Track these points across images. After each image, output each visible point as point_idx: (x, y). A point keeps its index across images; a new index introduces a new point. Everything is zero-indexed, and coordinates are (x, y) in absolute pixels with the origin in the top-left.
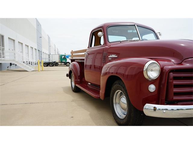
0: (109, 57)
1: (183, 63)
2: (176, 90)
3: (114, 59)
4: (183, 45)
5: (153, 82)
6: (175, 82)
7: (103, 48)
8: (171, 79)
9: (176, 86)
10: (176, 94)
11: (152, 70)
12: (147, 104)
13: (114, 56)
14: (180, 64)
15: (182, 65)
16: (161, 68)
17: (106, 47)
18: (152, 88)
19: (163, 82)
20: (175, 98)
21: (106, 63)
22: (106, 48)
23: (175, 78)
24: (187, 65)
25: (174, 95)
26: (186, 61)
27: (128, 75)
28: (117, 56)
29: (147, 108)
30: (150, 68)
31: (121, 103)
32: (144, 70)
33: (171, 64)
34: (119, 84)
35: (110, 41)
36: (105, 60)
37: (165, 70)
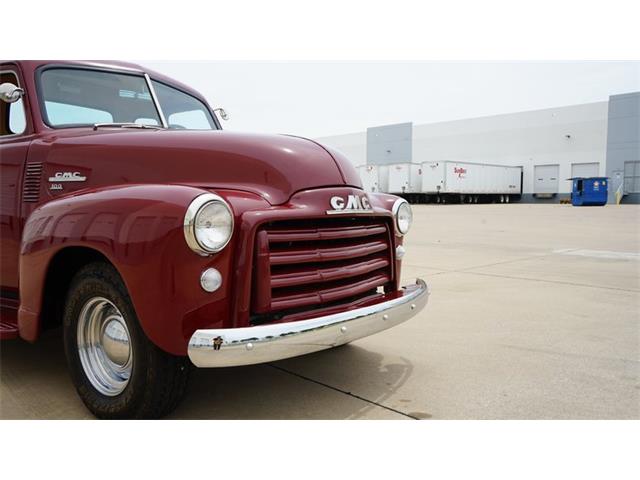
0: (51, 179)
1: (291, 203)
2: (277, 281)
5: (214, 259)
6: (276, 258)
8: (263, 251)
9: (279, 269)
10: (280, 292)
11: (209, 225)
12: (198, 331)
13: (71, 177)
14: (285, 205)
15: (289, 207)
16: (235, 217)
17: (35, 141)
18: (212, 279)
19: (242, 261)
20: (277, 303)
23: (275, 246)
24: (302, 209)
25: (273, 296)
26: (298, 198)
27: (127, 244)
28: (83, 179)
29: (198, 343)
30: (204, 217)
31: (106, 340)
32: (186, 223)
33: (263, 204)
34: (100, 277)
35: (54, 120)
37: (247, 223)
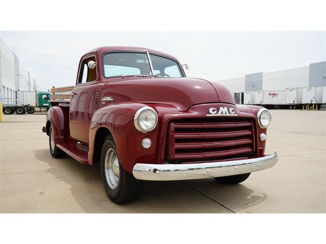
0: (102, 100)
1: (190, 111)
2: (177, 146)
3: (108, 103)
4: (197, 87)
5: (149, 135)
6: (177, 136)
7: (95, 87)
8: (172, 132)
9: (179, 141)
10: (179, 151)
11: (146, 119)
13: (109, 99)
14: (186, 111)
16: (159, 117)
17: (99, 84)
18: (147, 143)
19: (162, 135)
20: (178, 156)
21: (97, 109)
22: (99, 86)
23: (178, 130)
24: (195, 114)
25: (176, 153)
26: (193, 109)
28: (113, 99)
30: (143, 115)
31: (114, 167)
32: (135, 118)
33: (175, 111)
34: (111, 140)
35: (106, 75)
36: (98, 105)
37: (165, 120)
